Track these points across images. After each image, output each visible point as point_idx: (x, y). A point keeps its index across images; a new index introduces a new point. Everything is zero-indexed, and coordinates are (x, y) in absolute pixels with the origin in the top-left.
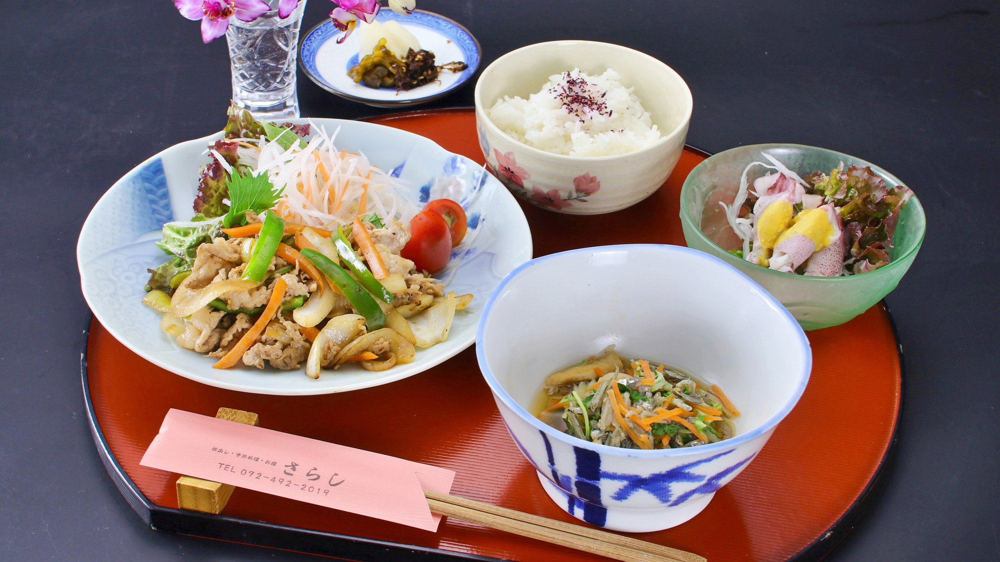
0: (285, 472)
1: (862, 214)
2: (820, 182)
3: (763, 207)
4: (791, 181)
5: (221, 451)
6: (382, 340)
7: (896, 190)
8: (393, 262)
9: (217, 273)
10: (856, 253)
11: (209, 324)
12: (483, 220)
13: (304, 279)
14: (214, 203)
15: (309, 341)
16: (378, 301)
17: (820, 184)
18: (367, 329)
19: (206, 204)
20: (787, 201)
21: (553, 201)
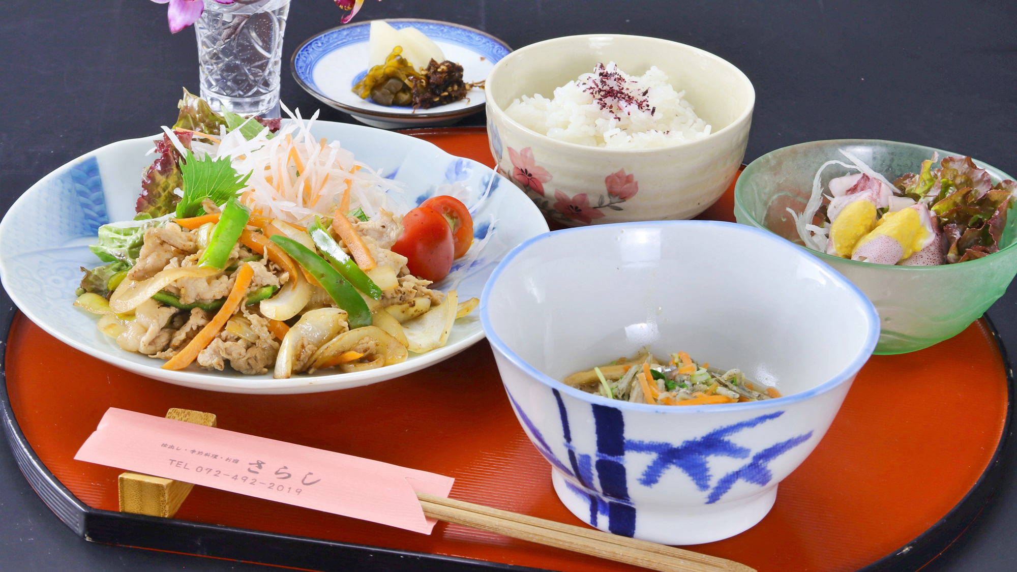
0: (249, 470)
1: (962, 215)
2: (913, 184)
3: (840, 209)
4: (875, 181)
5: (172, 447)
6: (367, 339)
7: (1004, 185)
8: (381, 255)
9: (168, 262)
10: (954, 260)
11: (158, 321)
12: (494, 229)
13: (274, 270)
14: (162, 206)
15: (279, 340)
16: (364, 297)
17: (912, 187)
18: (349, 326)
19: (152, 205)
20: (869, 201)
21: (580, 210)
